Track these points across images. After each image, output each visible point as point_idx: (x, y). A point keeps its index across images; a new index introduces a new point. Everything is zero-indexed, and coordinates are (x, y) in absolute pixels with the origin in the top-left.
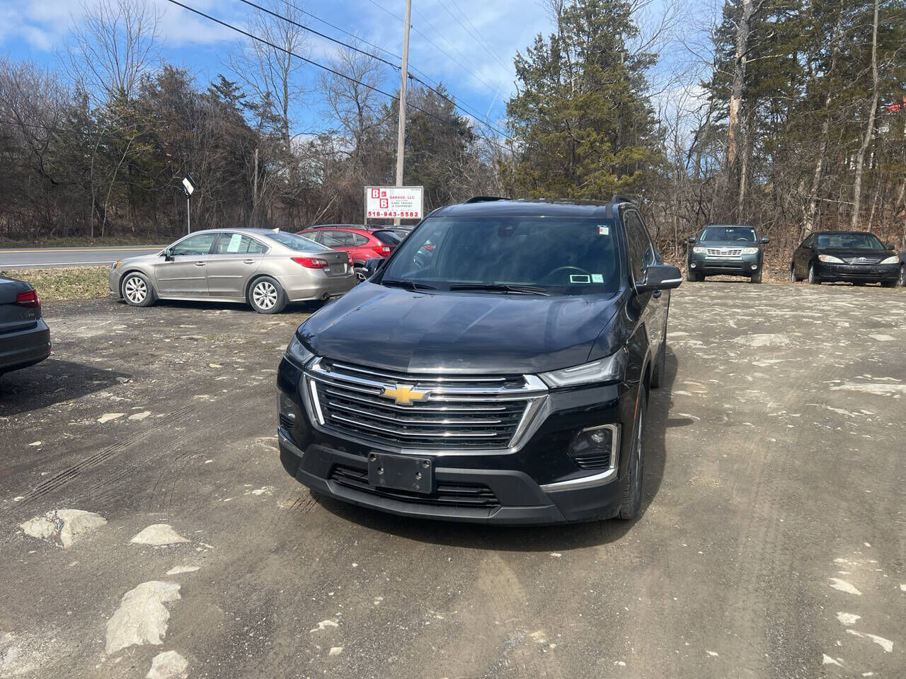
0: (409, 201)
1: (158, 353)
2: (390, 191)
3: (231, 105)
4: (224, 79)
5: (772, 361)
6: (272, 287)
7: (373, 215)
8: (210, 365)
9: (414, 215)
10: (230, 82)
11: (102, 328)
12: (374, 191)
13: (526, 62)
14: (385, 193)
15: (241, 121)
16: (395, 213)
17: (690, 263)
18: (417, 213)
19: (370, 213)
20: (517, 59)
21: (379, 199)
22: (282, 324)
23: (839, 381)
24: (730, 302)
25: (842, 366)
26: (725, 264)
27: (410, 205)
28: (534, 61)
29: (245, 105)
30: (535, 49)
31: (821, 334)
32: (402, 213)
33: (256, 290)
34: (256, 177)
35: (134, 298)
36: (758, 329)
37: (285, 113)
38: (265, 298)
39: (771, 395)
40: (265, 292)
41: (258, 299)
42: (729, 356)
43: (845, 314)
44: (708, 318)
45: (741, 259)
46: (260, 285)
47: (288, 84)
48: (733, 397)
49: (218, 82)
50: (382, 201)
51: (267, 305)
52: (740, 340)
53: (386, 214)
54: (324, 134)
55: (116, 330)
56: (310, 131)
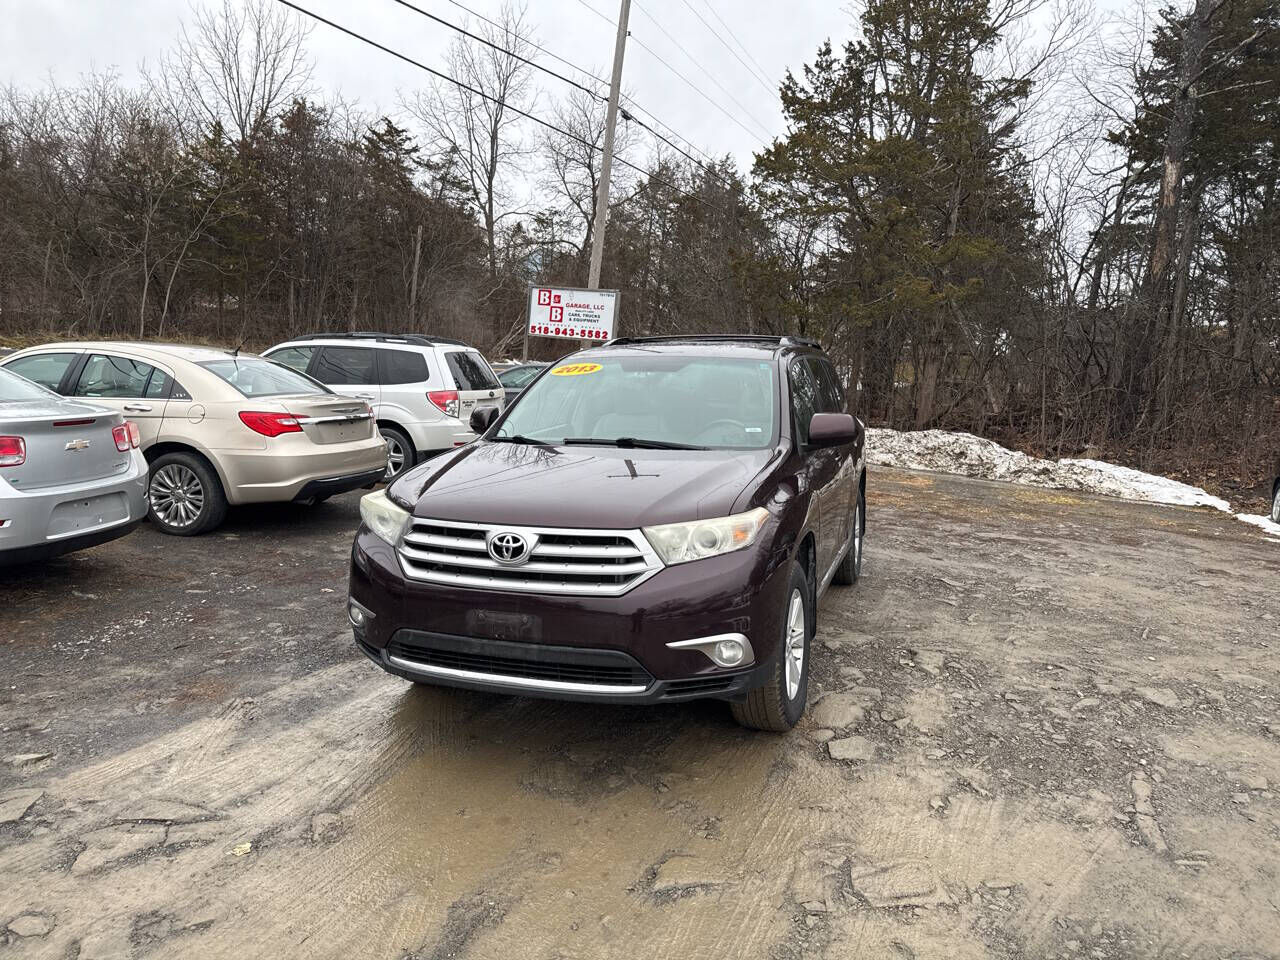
2: (567, 296)
3: (398, 161)
4: (389, 124)
9: (602, 335)
10: (399, 129)
12: (542, 293)
13: (802, 90)
14: (559, 297)
15: (407, 184)
16: (572, 331)
18: (606, 333)
19: (533, 328)
20: (787, 82)
21: (549, 307)
27: (595, 319)
28: (816, 89)
29: (417, 163)
30: (817, 65)
32: (583, 332)
37: (490, 179)
47: (499, 141)
49: (382, 129)
50: (554, 310)
53: (558, 331)
54: (544, 215)
56: (524, 209)
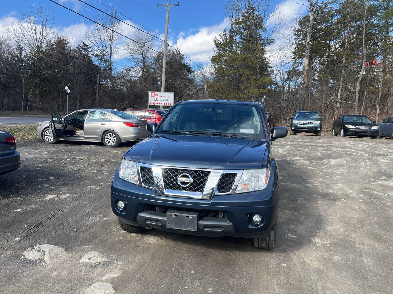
0: (168, 98)
1: (66, 166)
2: (159, 94)
3: (87, 55)
4: (84, 43)
5: (342, 171)
6: (114, 135)
7: (151, 104)
8: (92, 171)
9: (170, 104)
10: (87, 45)
11: (37, 153)
12: (152, 93)
13: (219, 41)
14: (157, 94)
15: (91, 61)
16: (161, 103)
17: (291, 127)
18: (171, 104)
19: (150, 103)
20: (215, 39)
21: (154, 97)
22: (120, 152)
23: (374, 180)
24: (313, 144)
25: (372, 173)
26: (307, 128)
27: (168, 100)
28: (222, 40)
29: (93, 55)
30: (223, 35)
31: (358, 159)
32: (164, 103)
33: (106, 136)
34: (98, 86)
35: (48, 140)
36: (330, 156)
37: (110, 58)
38: (110, 140)
39: (347, 186)
40: (110, 137)
41: (107, 141)
42: (322, 168)
43: (363, 150)
44: (308, 151)
45: (313, 126)
46: (108, 134)
47: (112, 46)
48: (331, 187)
49: (82, 45)
50: (156, 98)
51: (111, 144)
52: (325, 161)
53: (157, 104)
54: (128, 68)
55: (44, 154)
56: (121, 67)
